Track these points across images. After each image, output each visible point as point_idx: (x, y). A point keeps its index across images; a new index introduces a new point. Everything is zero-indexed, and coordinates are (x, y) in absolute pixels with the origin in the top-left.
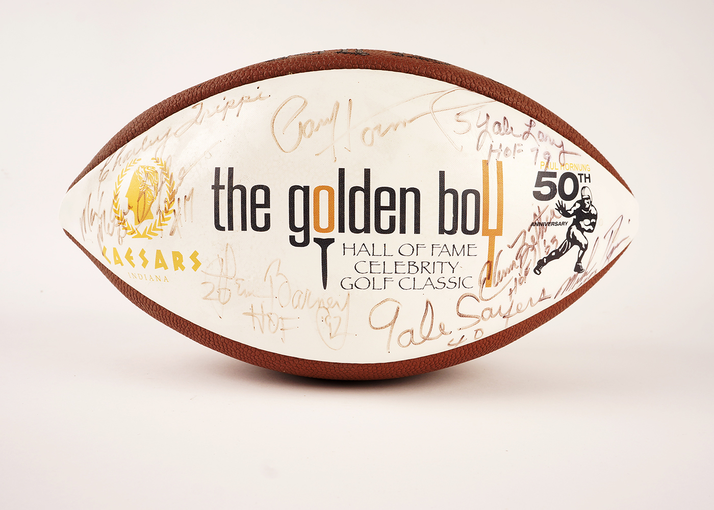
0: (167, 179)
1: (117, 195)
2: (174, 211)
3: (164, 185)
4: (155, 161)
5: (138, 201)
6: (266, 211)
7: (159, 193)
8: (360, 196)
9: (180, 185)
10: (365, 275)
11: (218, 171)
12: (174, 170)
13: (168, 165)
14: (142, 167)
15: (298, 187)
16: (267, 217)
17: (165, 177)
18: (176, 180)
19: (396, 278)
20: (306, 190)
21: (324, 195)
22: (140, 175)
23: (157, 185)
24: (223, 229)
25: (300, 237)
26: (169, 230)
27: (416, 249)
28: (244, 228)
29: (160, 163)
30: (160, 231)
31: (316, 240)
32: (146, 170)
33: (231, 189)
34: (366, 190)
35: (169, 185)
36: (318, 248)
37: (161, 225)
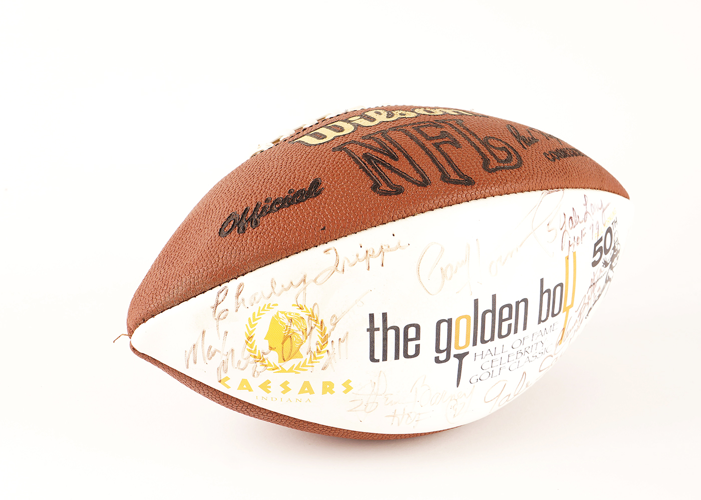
0: (317, 324)
1: (252, 337)
2: (328, 351)
3: (314, 330)
4: (298, 307)
5: (283, 344)
6: (417, 342)
7: (308, 337)
8: (489, 316)
9: (333, 329)
10: (487, 371)
11: (372, 316)
12: (324, 315)
13: (315, 312)
14: (282, 313)
15: (444, 321)
16: (418, 347)
17: (314, 323)
18: (328, 326)
19: (507, 365)
20: (449, 322)
21: (463, 322)
22: (281, 320)
23: (306, 329)
24: (378, 361)
25: (442, 356)
26: (322, 366)
27: (522, 342)
28: (397, 357)
29: (305, 310)
30: (311, 368)
31: (455, 356)
32: (288, 316)
33: (385, 330)
34: (493, 311)
35: (320, 330)
36: (457, 361)
37: (312, 362)
